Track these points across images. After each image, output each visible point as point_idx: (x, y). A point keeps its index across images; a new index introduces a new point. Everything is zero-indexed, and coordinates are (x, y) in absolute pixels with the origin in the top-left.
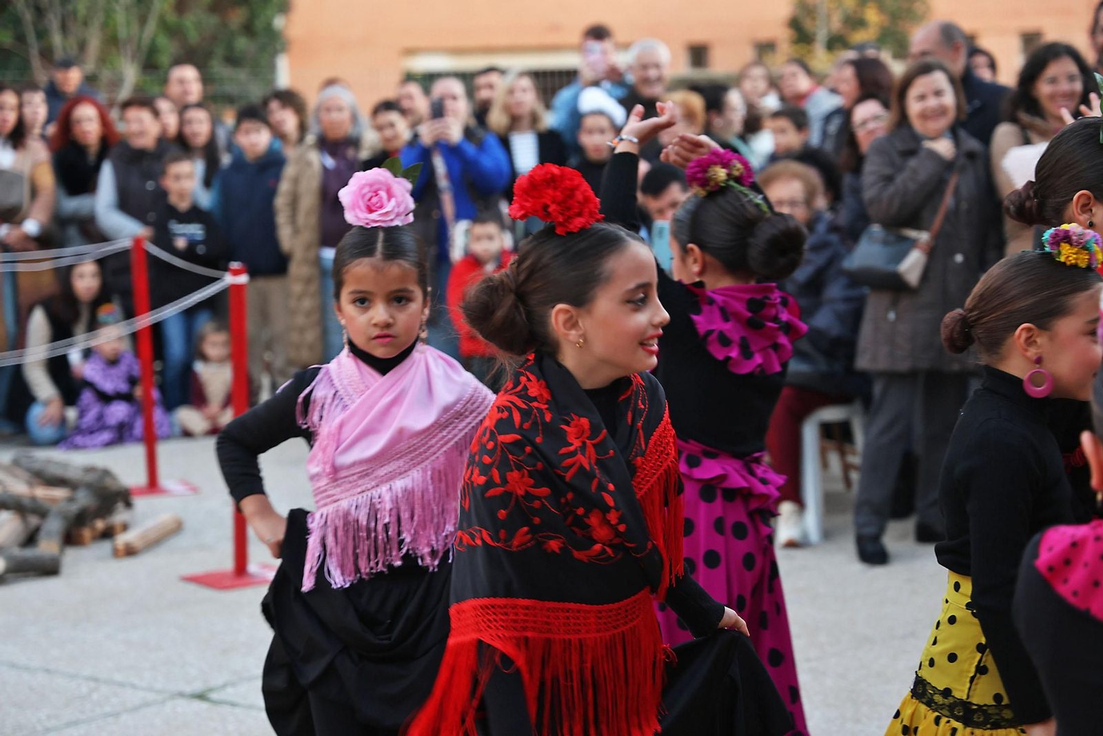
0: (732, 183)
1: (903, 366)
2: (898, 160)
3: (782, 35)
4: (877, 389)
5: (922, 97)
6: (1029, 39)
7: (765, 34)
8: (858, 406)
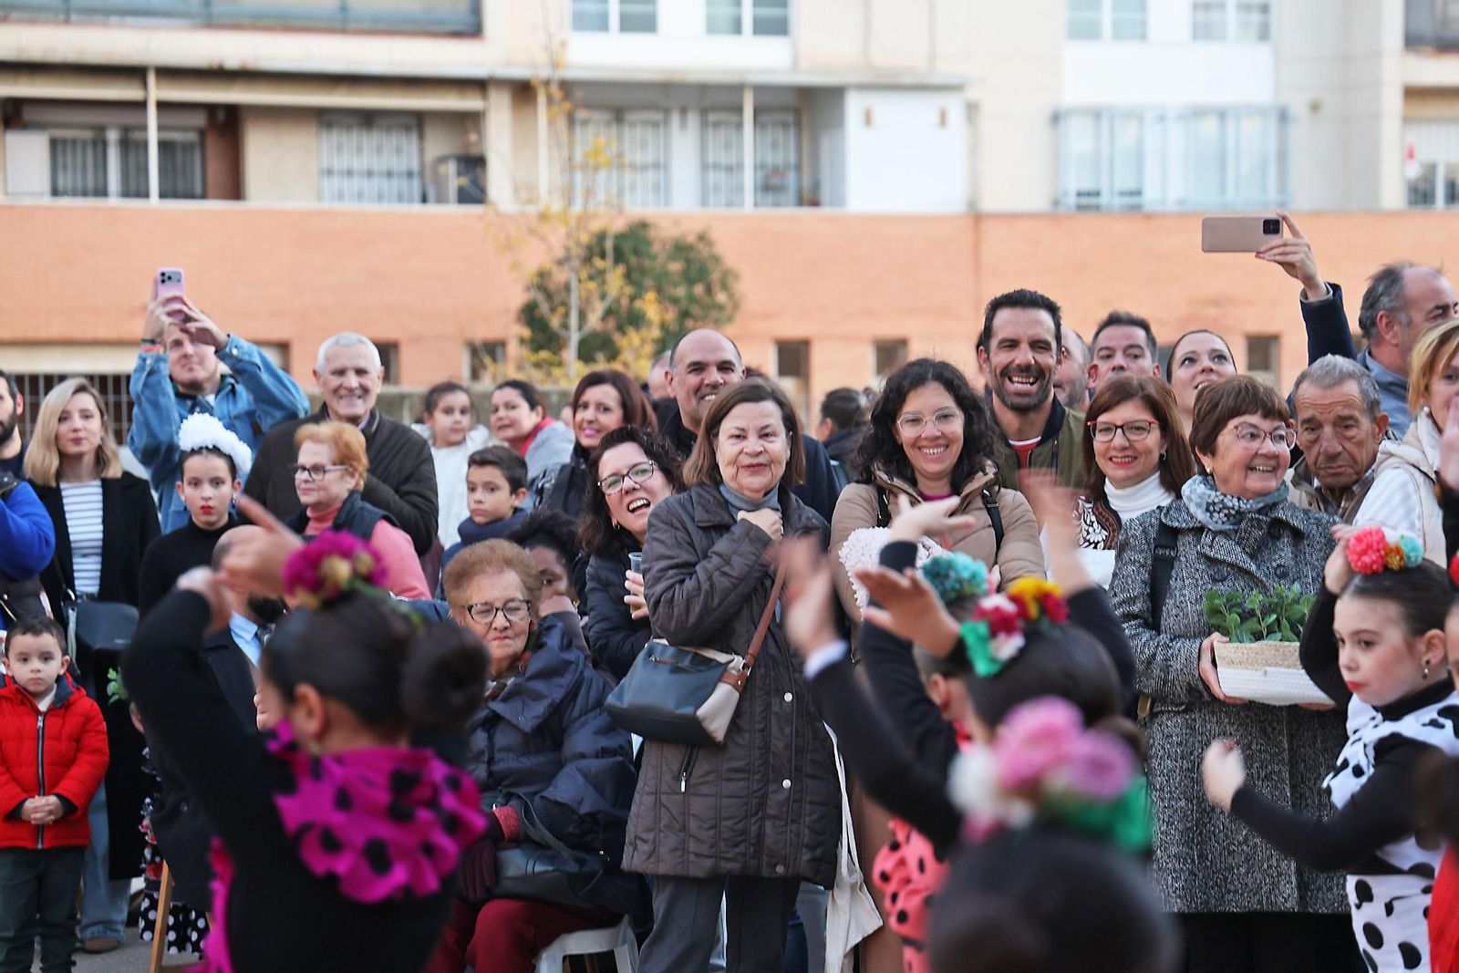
0: (360, 585)
1: (700, 868)
2: (698, 538)
3: (515, 332)
4: (659, 904)
5: (741, 436)
6: (888, 351)
7: (483, 333)
8: (626, 930)
